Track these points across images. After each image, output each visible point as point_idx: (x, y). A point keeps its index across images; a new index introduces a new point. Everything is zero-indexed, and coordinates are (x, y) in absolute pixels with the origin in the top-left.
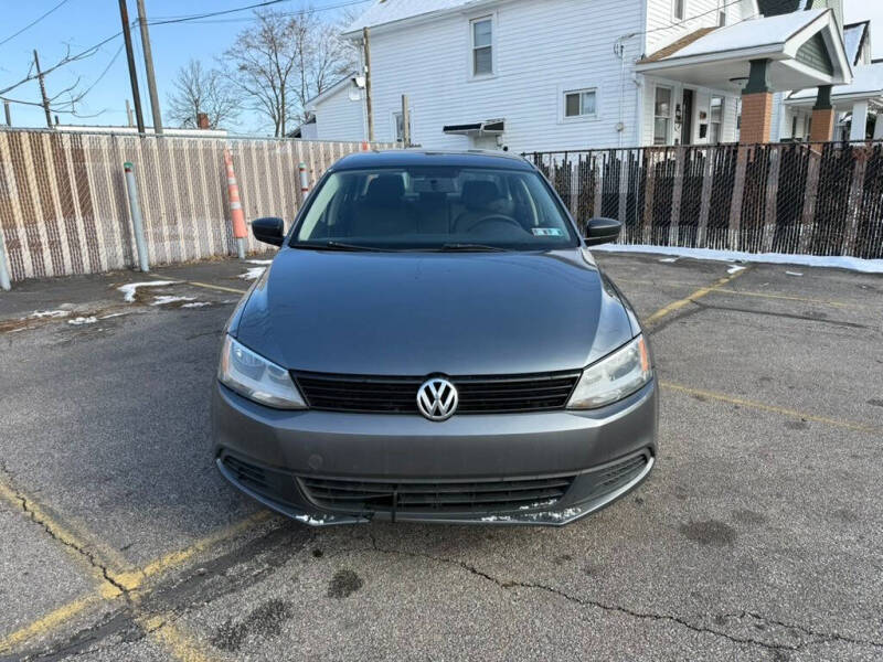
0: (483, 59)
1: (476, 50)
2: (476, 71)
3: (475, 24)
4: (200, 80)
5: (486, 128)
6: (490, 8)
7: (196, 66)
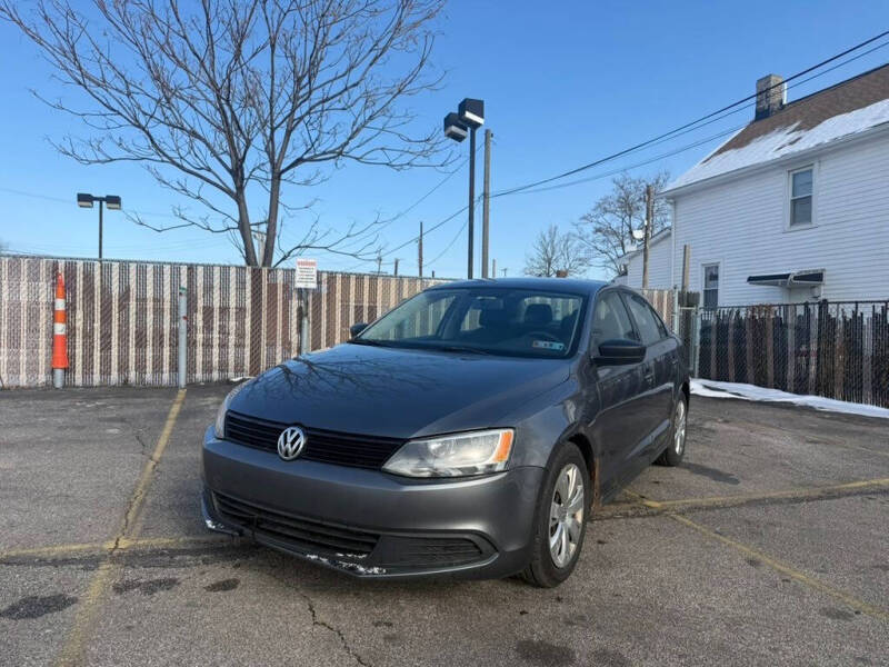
0: (801, 210)
1: (794, 202)
2: (794, 221)
3: (794, 175)
4: (555, 242)
5: (796, 278)
6: (813, 158)
7: (553, 233)
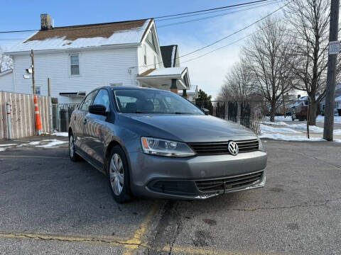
0: (75, 69)
1: (72, 66)
2: (72, 74)
3: (71, 56)
5: (79, 94)
6: (78, 51)
